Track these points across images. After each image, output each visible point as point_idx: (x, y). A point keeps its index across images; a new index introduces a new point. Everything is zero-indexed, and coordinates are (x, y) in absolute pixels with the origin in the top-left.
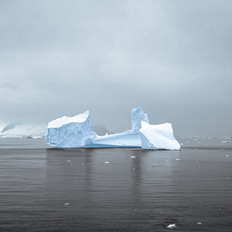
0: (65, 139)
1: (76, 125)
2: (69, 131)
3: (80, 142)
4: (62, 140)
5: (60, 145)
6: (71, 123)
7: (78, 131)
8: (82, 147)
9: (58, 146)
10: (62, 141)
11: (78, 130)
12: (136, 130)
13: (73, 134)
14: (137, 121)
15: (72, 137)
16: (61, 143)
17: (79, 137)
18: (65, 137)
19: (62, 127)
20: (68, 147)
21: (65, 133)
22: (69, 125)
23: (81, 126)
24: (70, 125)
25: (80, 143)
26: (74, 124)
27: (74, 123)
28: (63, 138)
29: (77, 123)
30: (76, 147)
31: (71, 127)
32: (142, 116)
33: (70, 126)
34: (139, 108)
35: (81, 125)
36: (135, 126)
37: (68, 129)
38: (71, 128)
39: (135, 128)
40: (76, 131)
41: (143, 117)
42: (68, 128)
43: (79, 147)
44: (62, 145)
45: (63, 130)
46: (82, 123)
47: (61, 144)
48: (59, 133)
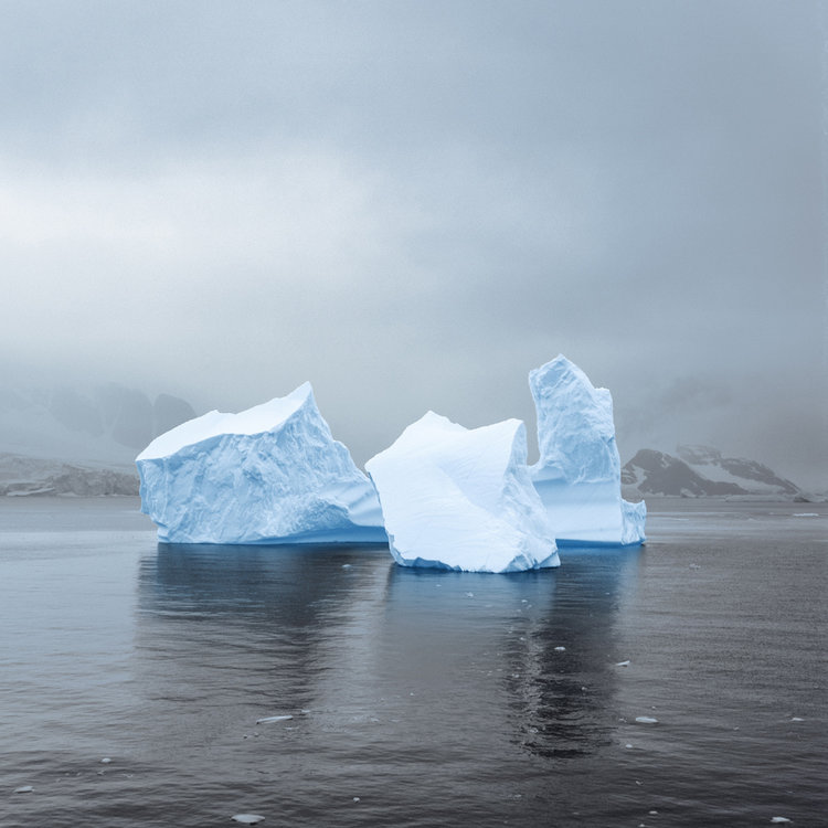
0: (198, 505)
1: (240, 446)
2: (215, 472)
3: (255, 517)
4: (184, 509)
5: (179, 529)
6: (219, 438)
7: (245, 473)
8: (265, 539)
9: (171, 534)
10: (186, 516)
11: (247, 466)
12: (552, 462)
13: (226, 484)
14: (555, 424)
15: (226, 495)
16: (182, 524)
17: (251, 495)
18: (199, 498)
19: (181, 454)
20: (212, 540)
21: (199, 479)
22: (212, 449)
23: (255, 450)
24: (217, 446)
25: (257, 524)
26: (232, 442)
27: (231, 435)
28: (189, 500)
29: (242, 436)
30: (242, 541)
31: (221, 455)
32: (576, 399)
33: (216, 452)
34: (560, 363)
35: (258, 444)
36: (550, 444)
37: (211, 465)
38: (221, 459)
39: (547, 454)
40: (238, 472)
41: (580, 402)
42: (209, 460)
43: (254, 539)
44: (188, 530)
45: (188, 465)
46: (261, 435)
47: (182, 526)
48: (172, 482)
